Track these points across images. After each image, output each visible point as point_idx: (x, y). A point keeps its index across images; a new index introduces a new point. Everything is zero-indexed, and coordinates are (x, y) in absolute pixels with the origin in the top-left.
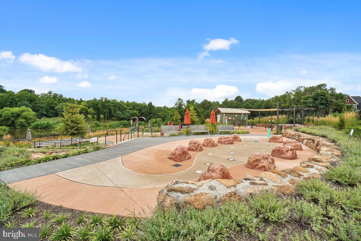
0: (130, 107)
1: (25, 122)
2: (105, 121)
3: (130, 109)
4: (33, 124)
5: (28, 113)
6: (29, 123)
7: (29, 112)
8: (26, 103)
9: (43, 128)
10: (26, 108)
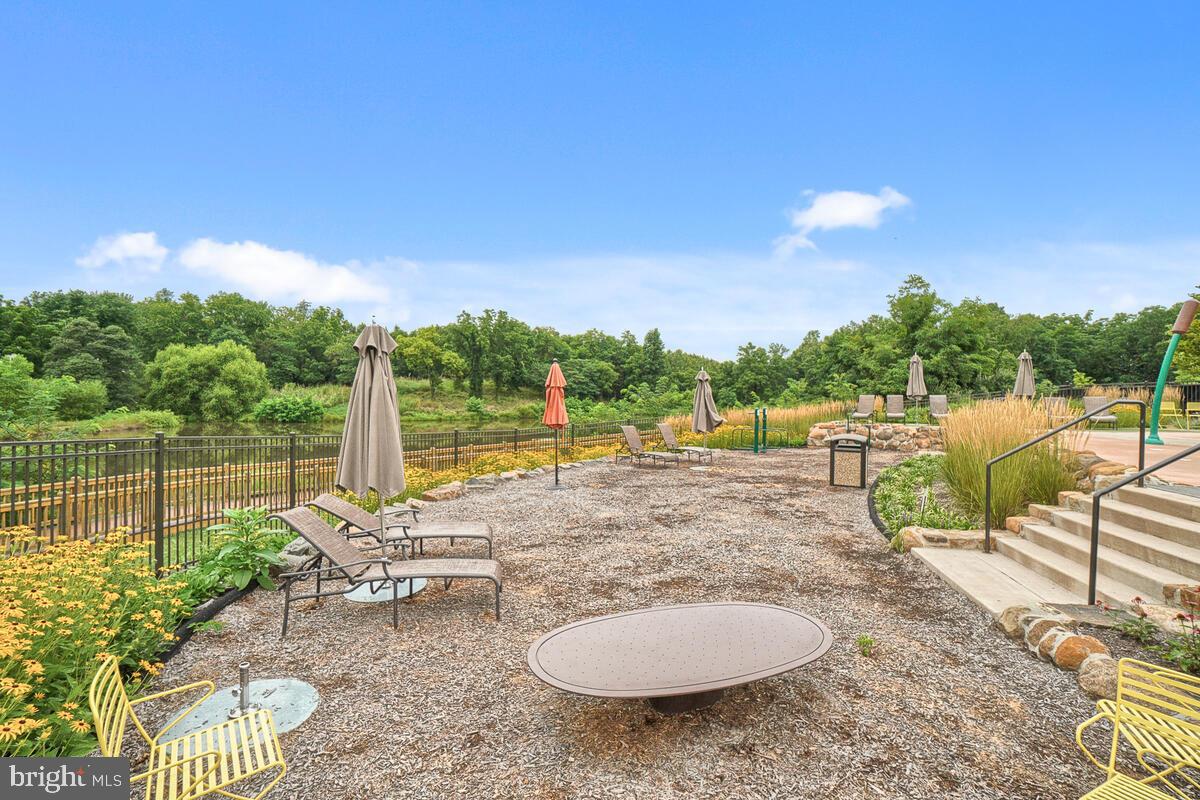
0: (582, 349)
1: (232, 396)
2: (499, 397)
3: (581, 356)
4: (258, 407)
5: (243, 364)
6: (244, 402)
7: (248, 365)
8: (236, 332)
9: (292, 421)
10: (236, 349)
